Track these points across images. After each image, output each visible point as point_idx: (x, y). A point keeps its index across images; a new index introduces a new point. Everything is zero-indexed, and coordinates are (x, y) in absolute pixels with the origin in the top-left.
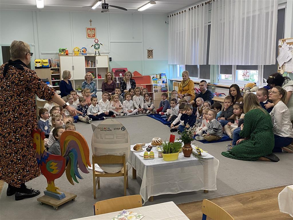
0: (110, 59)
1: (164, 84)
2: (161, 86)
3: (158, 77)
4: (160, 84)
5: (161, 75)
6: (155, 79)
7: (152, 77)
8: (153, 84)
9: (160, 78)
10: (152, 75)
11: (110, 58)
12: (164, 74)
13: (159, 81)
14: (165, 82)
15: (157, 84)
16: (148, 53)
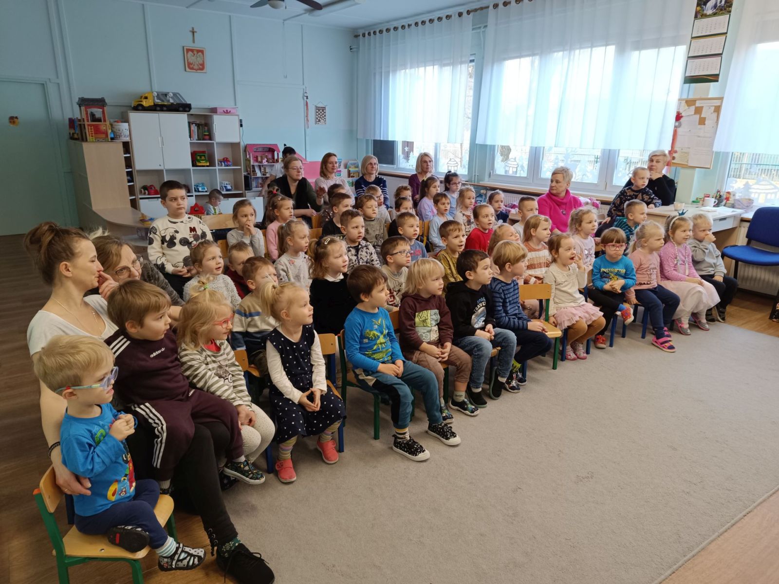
0: (241, 123)
16: (317, 112)
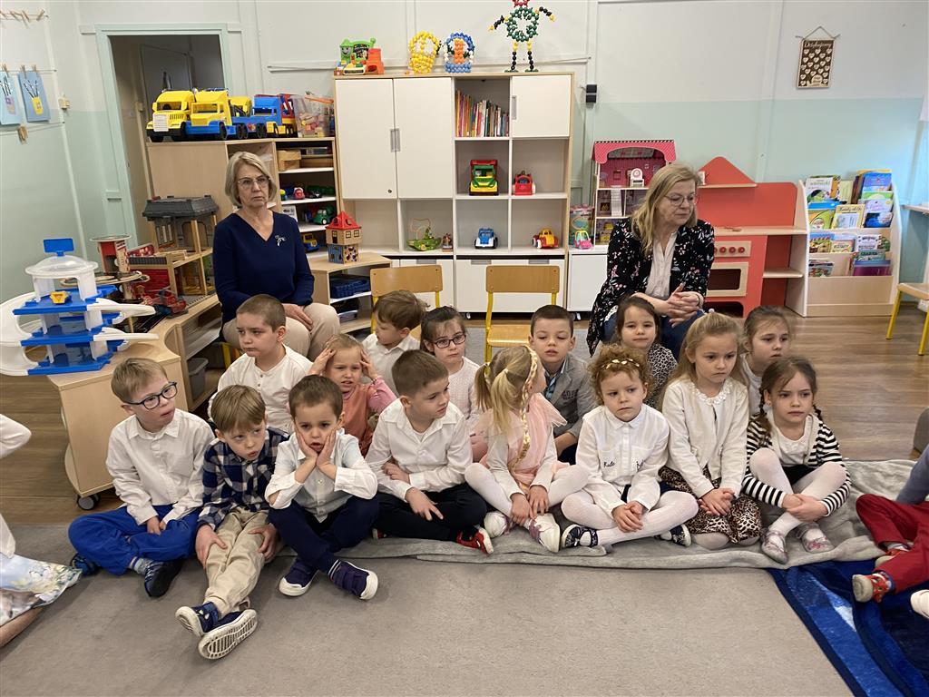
0: (591, 94)
1: (875, 233)
2: (854, 242)
3: (845, 190)
4: (849, 230)
5: (859, 182)
6: (824, 203)
7: (806, 192)
8: (808, 232)
9: (856, 197)
10: (809, 181)
11: (592, 89)
12: (884, 179)
13: (848, 216)
14: (881, 220)
15: (832, 231)
16: (804, 56)
